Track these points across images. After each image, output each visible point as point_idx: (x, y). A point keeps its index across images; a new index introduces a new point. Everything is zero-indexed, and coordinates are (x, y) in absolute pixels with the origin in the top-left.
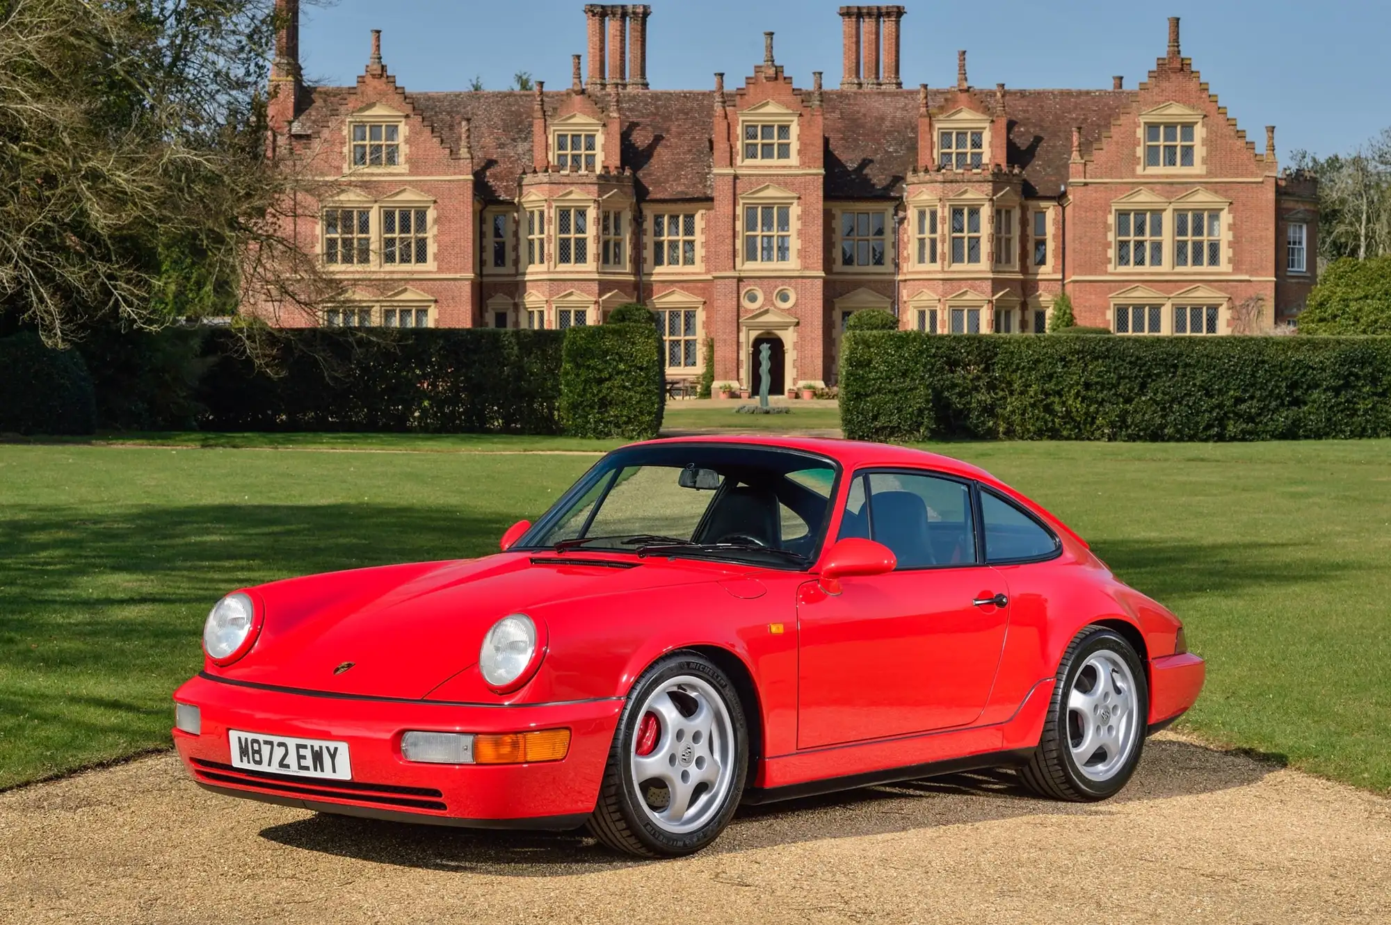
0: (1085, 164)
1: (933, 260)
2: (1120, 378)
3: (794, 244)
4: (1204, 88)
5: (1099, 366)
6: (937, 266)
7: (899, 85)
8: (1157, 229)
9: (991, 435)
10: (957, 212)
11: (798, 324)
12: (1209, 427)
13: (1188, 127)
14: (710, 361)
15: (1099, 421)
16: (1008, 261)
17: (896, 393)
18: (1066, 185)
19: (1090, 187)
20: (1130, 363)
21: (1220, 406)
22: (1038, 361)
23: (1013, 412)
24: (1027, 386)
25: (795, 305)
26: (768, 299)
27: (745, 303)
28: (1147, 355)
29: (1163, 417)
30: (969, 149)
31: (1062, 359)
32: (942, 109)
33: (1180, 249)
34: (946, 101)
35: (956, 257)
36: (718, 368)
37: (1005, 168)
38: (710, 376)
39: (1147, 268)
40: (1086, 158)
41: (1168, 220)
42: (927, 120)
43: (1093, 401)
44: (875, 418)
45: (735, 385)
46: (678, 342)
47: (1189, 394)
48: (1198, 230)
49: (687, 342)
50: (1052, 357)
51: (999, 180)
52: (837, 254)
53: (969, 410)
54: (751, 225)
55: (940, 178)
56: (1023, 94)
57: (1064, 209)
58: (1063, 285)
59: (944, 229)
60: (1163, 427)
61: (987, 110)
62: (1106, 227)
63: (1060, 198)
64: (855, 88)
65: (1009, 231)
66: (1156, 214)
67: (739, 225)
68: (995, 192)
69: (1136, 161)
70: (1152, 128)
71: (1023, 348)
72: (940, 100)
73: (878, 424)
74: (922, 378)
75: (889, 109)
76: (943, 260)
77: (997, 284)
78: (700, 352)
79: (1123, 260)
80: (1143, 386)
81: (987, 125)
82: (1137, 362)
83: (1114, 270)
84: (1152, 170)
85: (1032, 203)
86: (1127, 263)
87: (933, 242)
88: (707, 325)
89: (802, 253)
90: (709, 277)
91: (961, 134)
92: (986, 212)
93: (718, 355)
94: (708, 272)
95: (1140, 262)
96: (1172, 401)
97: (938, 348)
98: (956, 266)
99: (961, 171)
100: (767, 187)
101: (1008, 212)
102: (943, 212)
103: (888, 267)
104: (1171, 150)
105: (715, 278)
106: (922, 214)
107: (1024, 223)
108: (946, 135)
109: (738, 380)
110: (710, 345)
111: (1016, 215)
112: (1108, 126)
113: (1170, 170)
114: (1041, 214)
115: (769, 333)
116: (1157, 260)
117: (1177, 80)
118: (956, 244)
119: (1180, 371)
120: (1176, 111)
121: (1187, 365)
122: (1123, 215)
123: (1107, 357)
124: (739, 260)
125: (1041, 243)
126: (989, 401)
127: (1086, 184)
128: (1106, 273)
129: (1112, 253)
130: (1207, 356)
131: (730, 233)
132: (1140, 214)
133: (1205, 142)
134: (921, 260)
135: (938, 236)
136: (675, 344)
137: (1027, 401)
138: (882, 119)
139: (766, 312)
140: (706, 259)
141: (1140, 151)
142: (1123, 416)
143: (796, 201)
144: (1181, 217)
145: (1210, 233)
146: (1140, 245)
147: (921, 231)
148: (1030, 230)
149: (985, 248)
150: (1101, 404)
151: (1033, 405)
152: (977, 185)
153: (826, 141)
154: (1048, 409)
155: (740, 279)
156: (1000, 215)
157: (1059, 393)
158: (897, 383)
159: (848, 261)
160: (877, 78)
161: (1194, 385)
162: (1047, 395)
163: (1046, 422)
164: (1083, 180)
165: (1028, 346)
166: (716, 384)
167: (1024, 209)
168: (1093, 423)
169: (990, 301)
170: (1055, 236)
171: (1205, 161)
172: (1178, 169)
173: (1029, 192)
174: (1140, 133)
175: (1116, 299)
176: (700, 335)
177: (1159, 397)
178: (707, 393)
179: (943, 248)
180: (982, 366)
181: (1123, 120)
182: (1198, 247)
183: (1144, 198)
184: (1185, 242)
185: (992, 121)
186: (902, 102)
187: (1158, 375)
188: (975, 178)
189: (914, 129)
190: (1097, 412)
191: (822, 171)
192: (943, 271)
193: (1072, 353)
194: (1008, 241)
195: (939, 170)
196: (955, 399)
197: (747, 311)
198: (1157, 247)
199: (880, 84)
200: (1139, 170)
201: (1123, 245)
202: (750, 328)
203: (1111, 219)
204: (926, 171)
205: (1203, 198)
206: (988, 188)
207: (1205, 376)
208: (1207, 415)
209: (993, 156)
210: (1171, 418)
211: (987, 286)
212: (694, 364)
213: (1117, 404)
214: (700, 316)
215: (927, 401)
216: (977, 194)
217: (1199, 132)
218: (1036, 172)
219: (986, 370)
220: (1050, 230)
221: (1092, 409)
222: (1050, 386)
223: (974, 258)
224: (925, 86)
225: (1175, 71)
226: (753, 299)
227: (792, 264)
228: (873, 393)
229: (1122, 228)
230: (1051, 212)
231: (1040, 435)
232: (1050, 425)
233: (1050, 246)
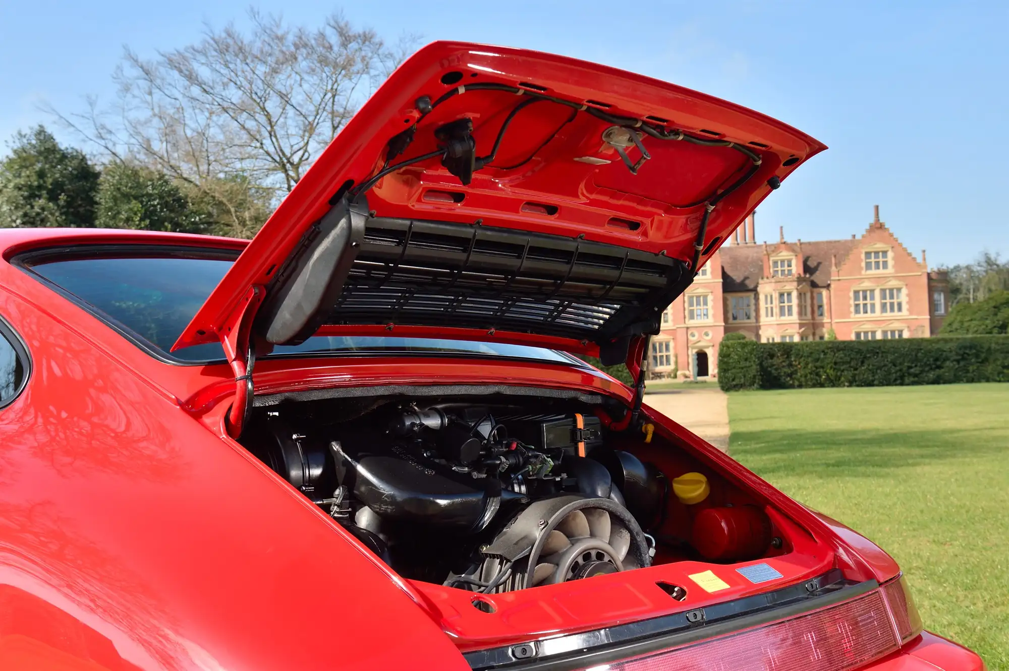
0: (838, 271)
1: (772, 315)
2: (852, 359)
3: (711, 312)
4: (891, 235)
5: (841, 354)
6: (774, 318)
7: (755, 243)
8: (872, 298)
9: (791, 387)
10: (781, 295)
11: (713, 346)
12: (896, 380)
13: (885, 253)
14: (676, 363)
15: (843, 379)
16: (806, 315)
17: (742, 368)
18: (830, 280)
19: (841, 281)
20: (856, 352)
21: (901, 370)
22: (811, 353)
23: (801, 376)
24: (807, 364)
25: (712, 338)
26: (700, 335)
27: (690, 338)
28: (864, 348)
29: (873, 376)
30: (786, 268)
31: (823, 352)
32: (773, 251)
33: (884, 306)
34: (776, 248)
35: (782, 313)
36: (680, 366)
37: (802, 275)
38: (676, 370)
39: (869, 314)
40: (839, 268)
41: (877, 294)
42: (767, 257)
43: (839, 370)
44: (733, 380)
45: (687, 373)
46: (663, 356)
47: (885, 365)
48: (892, 297)
49: (666, 356)
50: (818, 350)
51: (800, 280)
52: (730, 316)
53: (781, 376)
54: (691, 304)
55: (773, 280)
56: (809, 243)
57: (830, 291)
58: (831, 325)
59: (776, 302)
60: (873, 381)
61: (793, 251)
62: (850, 298)
63: (828, 287)
64: (736, 245)
65: (805, 302)
66: (872, 291)
67: (686, 305)
68: (798, 286)
69: (861, 268)
70: (868, 254)
71: (804, 347)
72: (773, 248)
73: (734, 383)
74: (754, 361)
75: (752, 254)
76: (776, 315)
77: (801, 325)
78: (672, 359)
79: (857, 311)
80: (863, 362)
81: (794, 257)
82: (859, 352)
83: (854, 317)
84: (869, 272)
85: (816, 290)
86: (859, 313)
87: (772, 308)
88: (675, 348)
89: (714, 316)
90: (674, 328)
91: (782, 262)
92: (795, 294)
93: (680, 360)
94: (674, 325)
95: (866, 312)
96: (877, 369)
97: (764, 349)
98: (783, 318)
99: (783, 277)
100: (698, 288)
101: (805, 294)
102: (776, 296)
103: (753, 320)
104: (877, 263)
105: (677, 328)
106: (766, 296)
107: (812, 298)
108: (775, 263)
109: (689, 370)
110: (676, 356)
111: (808, 295)
112: (848, 255)
113: (878, 271)
114: (821, 294)
115: (701, 350)
116: (873, 311)
117: (878, 232)
118: (782, 309)
119: (880, 355)
120: (879, 246)
121: (883, 352)
122: (856, 293)
123: (845, 350)
124: (687, 319)
125: (820, 307)
126: (789, 372)
127: (839, 280)
128: (850, 318)
129: (852, 309)
130: (893, 348)
131: (682, 309)
132: (865, 292)
133: (894, 259)
134: (767, 316)
135: (774, 305)
136: (661, 357)
137: (808, 371)
138: (747, 258)
139: (699, 341)
140: (674, 320)
141: (863, 264)
142: (854, 376)
143: (710, 294)
144: (883, 291)
145: (898, 298)
146: (865, 305)
147: (766, 303)
148: (815, 302)
149: (795, 310)
150: (843, 371)
151: (811, 374)
152: (790, 283)
153: (723, 268)
154: (818, 374)
155: (688, 328)
156: (801, 295)
157: (823, 367)
158: (743, 364)
159: (735, 318)
160: (745, 240)
161: (887, 361)
162: (817, 368)
163: (817, 380)
164: (837, 278)
165: (807, 346)
166: (679, 373)
167: (812, 293)
168: (839, 380)
169: (799, 333)
170: (827, 304)
171: (894, 266)
172: (881, 271)
173: (814, 285)
174: (863, 256)
175: (855, 329)
176: (671, 353)
177: (871, 367)
178: (675, 377)
179: (776, 310)
180: (786, 356)
181: (855, 251)
182: (892, 305)
183: (866, 285)
184: (886, 303)
185: (796, 256)
186: (756, 250)
187: (870, 357)
188: (789, 280)
189: (762, 261)
190: (841, 375)
191: (721, 280)
192: (777, 320)
193: (828, 348)
194: (805, 307)
195: (773, 277)
196: (773, 371)
197: (691, 341)
198: (873, 306)
199: (746, 243)
200: (863, 272)
201: (857, 306)
202: (693, 348)
203: (852, 294)
204: (767, 278)
205: (894, 283)
206: (795, 284)
207: (893, 357)
208: (894, 375)
209: (797, 270)
210: (877, 377)
211: (797, 326)
212: (670, 364)
213: (851, 371)
214: (672, 345)
215: (757, 372)
216: (792, 287)
217: (890, 254)
218: (818, 277)
219: (788, 357)
220: (825, 301)
221: (839, 374)
222: (818, 364)
223: (790, 314)
224: (765, 242)
225: (878, 228)
226: (693, 336)
227: (710, 321)
228: (731, 369)
229: (856, 298)
230: (824, 292)
231: (814, 386)
232: (819, 381)
233: (825, 307)
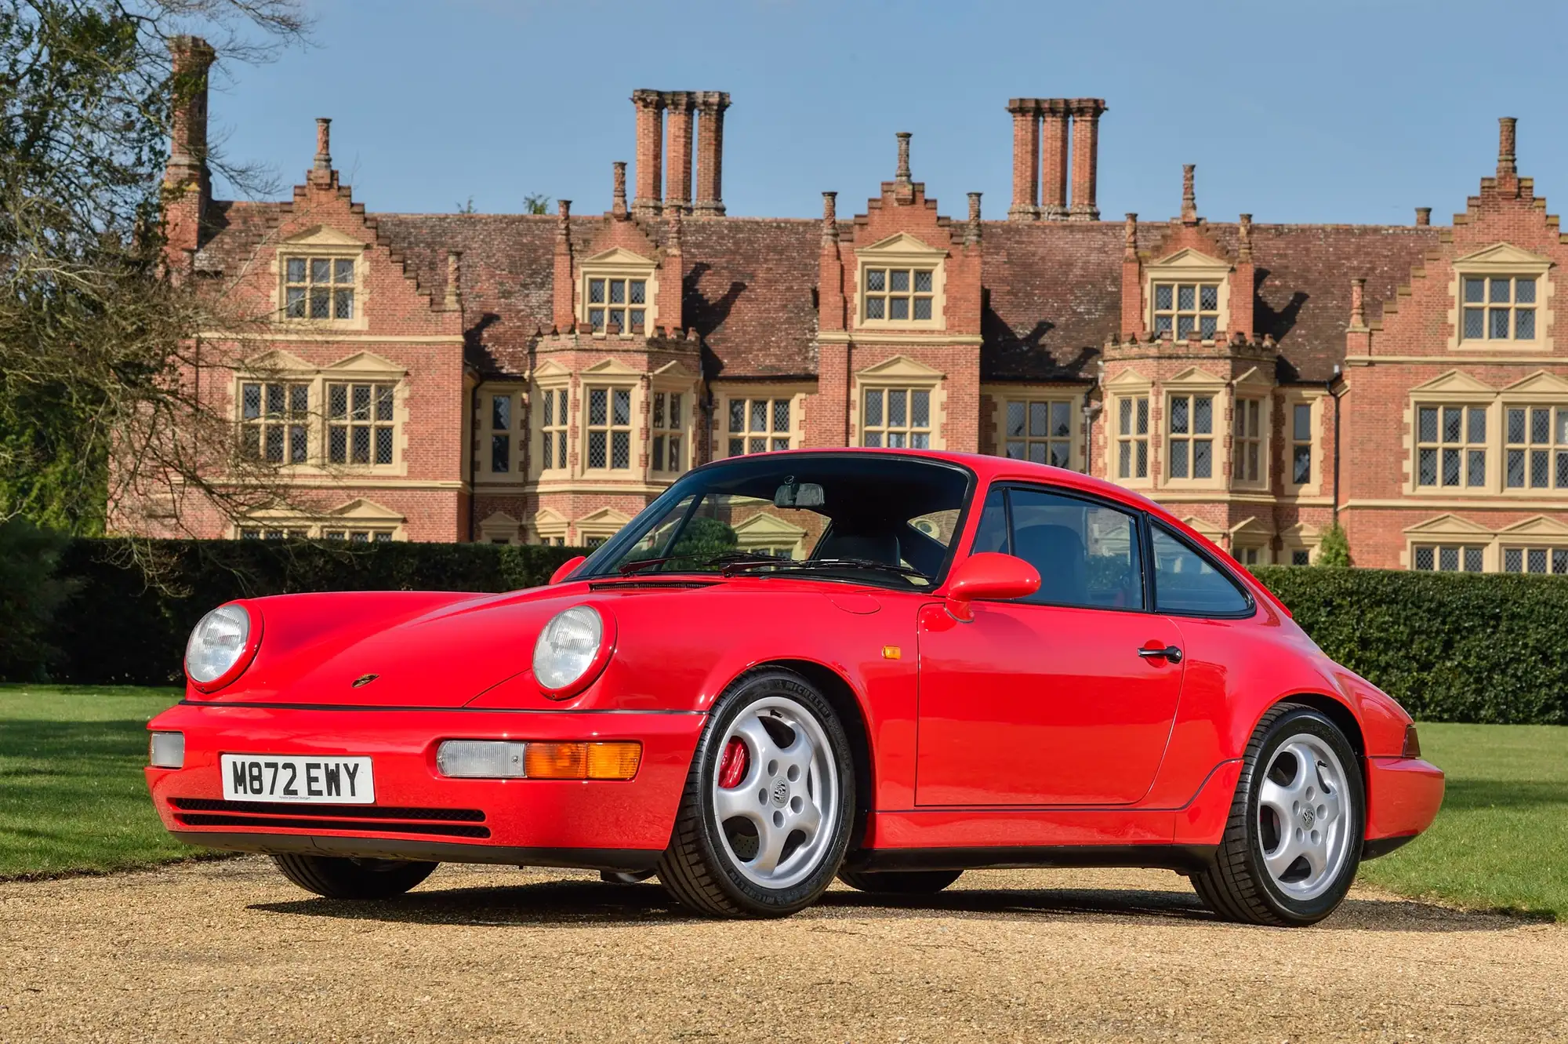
0: (1371, 334)
1: (1142, 472)
2: (1414, 632)
3: (936, 446)
4: (1552, 223)
5: (1382, 615)
6: (1147, 482)
7: (1095, 215)
8: (1477, 432)
10: (1178, 402)
12: (1547, 708)
13: (1527, 281)
16: (1254, 475)
18: (1342, 364)
19: (1377, 368)
20: (1429, 610)
29: (1479, 692)
30: (1197, 310)
31: (1328, 603)
32: (1157, 250)
33: (1514, 460)
34: (1164, 240)
35: (1176, 468)
37: (1250, 339)
39: (1462, 489)
40: (1372, 324)
41: (1494, 418)
42: (1136, 267)
47: (1517, 659)
48: (1541, 434)
51: (1240, 355)
54: (872, 416)
55: (1153, 351)
56: (1279, 231)
57: (1338, 400)
58: (1336, 514)
59: (1158, 427)
60: (1477, 707)
61: (1225, 253)
62: (1402, 428)
63: (1333, 384)
64: (1029, 219)
65: (1255, 431)
66: (1477, 409)
67: (855, 417)
68: (1235, 374)
69: (1447, 329)
70: (1473, 281)
72: (1156, 237)
75: (1082, 251)
76: (1157, 472)
77: (1236, 510)
79: (1426, 476)
80: (1448, 645)
81: (1224, 275)
82: (1439, 610)
83: (1413, 492)
84: (1470, 344)
85: (1290, 392)
86: (1432, 481)
87: (1142, 446)
91: (1186, 288)
92: (1221, 403)
95: (1453, 480)
96: (1491, 670)
98: (1176, 483)
99: (1184, 342)
100: (898, 360)
101: (1254, 404)
102: (1158, 403)
104: (1500, 315)
106: (1126, 405)
107: (1278, 420)
108: (1163, 289)
111: (1266, 408)
112: (1405, 279)
113: (1499, 344)
114: (1304, 407)
116: (1477, 477)
117: (1511, 211)
118: (1176, 449)
119: (1504, 625)
120: (1509, 258)
121: (1514, 616)
122: (1426, 410)
123: (1394, 601)
125: (1303, 451)
127: (1371, 364)
128: (1400, 495)
129: (1409, 466)
131: (842, 427)
132: (1453, 408)
133: (1554, 303)
134: (1124, 472)
135: (1149, 437)
138: (1069, 264)
141: (1453, 316)
143: (939, 383)
144: (1514, 413)
145: (1559, 438)
146: (1451, 455)
147: (1124, 429)
148: (1287, 432)
149: (1220, 455)
152: (1209, 363)
153: (986, 295)
156: (1242, 408)
160: (1063, 204)
161: (1525, 646)
164: (1367, 358)
167: (1278, 401)
169: (1226, 533)
170: (1324, 441)
171: (1551, 332)
172: (1510, 344)
173: (1285, 374)
174: (1454, 288)
175: (1416, 534)
177: (1472, 662)
179: (1157, 455)
181: (1429, 269)
182: (1540, 459)
183: (1459, 386)
184: (1521, 452)
185: (1233, 270)
186: (1098, 240)
187: (1471, 630)
188: (1206, 352)
189: (1117, 280)
191: (979, 339)
192: (1156, 489)
193: (1345, 593)
194: (1254, 446)
195: (1152, 340)
198: (1478, 458)
199: (1067, 214)
200: (1452, 343)
201: (1426, 454)
203: (1409, 416)
204: (1133, 340)
205: (1548, 387)
206: (1225, 367)
207: (1542, 633)
209: (1233, 321)
210: (1489, 694)
211: (1222, 512)
213: (1409, 671)
216: (1209, 377)
217: (1544, 289)
218: (1297, 346)
220: (1317, 431)
223: (1203, 470)
224: (1133, 217)
225: (1507, 197)
229: (1425, 429)
230: (1319, 406)
233: (1317, 456)
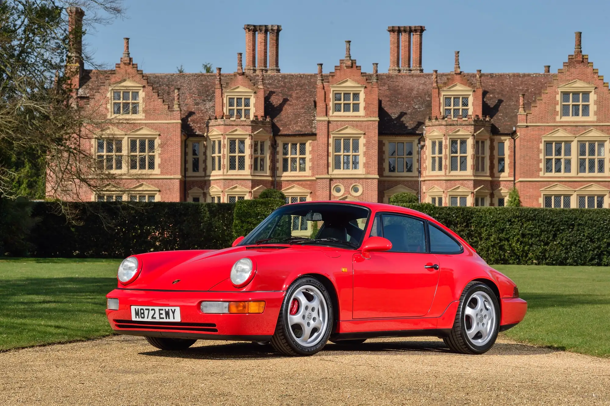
0: (527, 115)
1: (440, 169)
2: (542, 231)
3: (362, 160)
4: (595, 72)
5: (530, 225)
6: (442, 173)
7: (422, 71)
8: (568, 152)
10: (453, 142)
12: (592, 259)
13: (586, 94)
15: (530, 255)
16: (483, 169)
18: (516, 127)
19: (529, 128)
20: (548, 223)
21: (599, 247)
22: (495, 222)
24: (490, 235)
25: (362, 194)
26: (347, 191)
27: (334, 193)
29: (566, 253)
30: (461, 107)
31: (509, 221)
32: (445, 84)
33: (582, 163)
34: (448, 80)
35: (453, 167)
37: (481, 117)
39: (562, 174)
40: (527, 112)
41: (574, 147)
42: (437, 90)
43: (526, 244)
47: (581, 241)
48: (592, 152)
51: (477, 124)
52: (386, 166)
54: (337, 149)
55: (444, 123)
56: (491, 76)
57: (515, 140)
58: (515, 184)
59: (446, 151)
61: (471, 85)
62: (539, 151)
63: (513, 134)
64: (396, 73)
65: (483, 153)
66: (568, 143)
67: (331, 149)
68: (475, 131)
69: (556, 113)
70: (565, 95)
71: (487, 214)
72: (445, 79)
75: (416, 84)
76: (446, 169)
77: (476, 183)
79: (548, 169)
80: (555, 236)
81: (471, 93)
82: (551, 223)
83: (543, 175)
84: (565, 119)
85: (496, 138)
86: (551, 171)
87: (440, 159)
89: (366, 165)
90: (314, 178)
91: (456, 98)
92: (470, 142)
94: (313, 175)
95: (559, 170)
96: (571, 245)
98: (453, 173)
99: (456, 119)
100: (347, 128)
101: (483, 142)
102: (446, 142)
103: (415, 173)
104: (576, 107)
105: (317, 178)
106: (434, 143)
107: (492, 148)
108: (448, 99)
111: (488, 144)
112: (540, 94)
113: (576, 119)
114: (502, 143)
116: (568, 169)
117: (580, 67)
118: (453, 160)
119: (576, 228)
120: (579, 85)
121: (579, 225)
122: (548, 144)
123: (534, 220)
124: (330, 169)
125: (502, 160)
127: (527, 126)
128: (539, 177)
129: (542, 165)
130: (591, 220)
131: (326, 153)
132: (558, 143)
133: (597, 102)
134: (433, 169)
135: (443, 155)
137: (490, 243)
138: (412, 90)
139: (346, 198)
140: (312, 168)
141: (558, 108)
142: (544, 252)
143: (362, 136)
144: (582, 145)
145: (599, 154)
146: (558, 161)
147: (433, 152)
148: (496, 153)
149: (470, 162)
150: (531, 245)
151: (493, 246)
152: (465, 127)
153: (380, 102)
154: (501, 248)
155: (331, 180)
156: (478, 144)
157: (507, 240)
159: (392, 170)
160: (409, 67)
161: (584, 236)
162: (501, 240)
163: (500, 255)
164: (526, 124)
165: (490, 213)
167: (492, 141)
168: (527, 256)
169: (472, 193)
170: (510, 156)
171: (596, 113)
172: (580, 118)
173: (495, 131)
174: (558, 97)
175: (545, 191)
177: (564, 242)
179: (446, 162)
180: (465, 224)
181: (549, 90)
182: (592, 162)
183: (561, 135)
184: (585, 159)
185: (474, 91)
186: (423, 80)
187: (563, 230)
188: (464, 123)
189: (430, 96)
190: (529, 250)
191: (378, 119)
192: (446, 175)
193: (516, 217)
194: (483, 158)
195: (443, 118)
197: (335, 197)
198: (568, 162)
199: (411, 70)
200: (558, 118)
201: (548, 161)
203: (542, 146)
204: (436, 119)
205: (595, 134)
206: (472, 128)
207: (590, 231)
208: (591, 252)
209: (474, 111)
210: (570, 254)
211: (471, 184)
213: (540, 246)
214: (309, 200)
216: (466, 132)
217: (593, 97)
218: (499, 120)
219: (467, 226)
220: (507, 152)
221: (526, 248)
222: (502, 235)
223: (463, 168)
224: (436, 71)
225: (578, 62)
226: (338, 190)
227: (360, 171)
229: (548, 151)
230: (507, 143)
233: (507, 162)
